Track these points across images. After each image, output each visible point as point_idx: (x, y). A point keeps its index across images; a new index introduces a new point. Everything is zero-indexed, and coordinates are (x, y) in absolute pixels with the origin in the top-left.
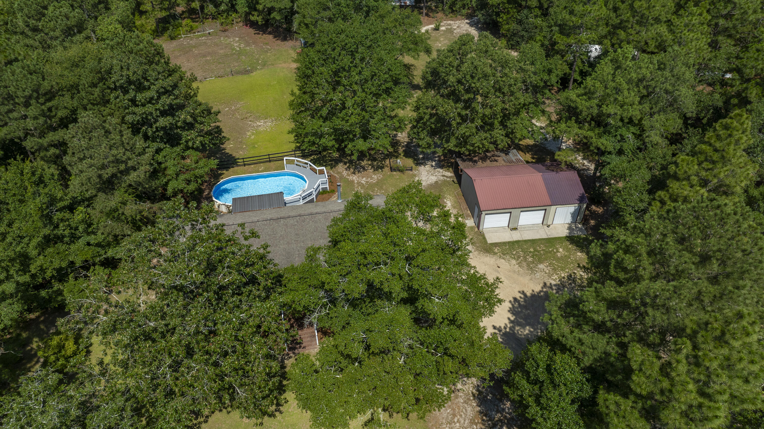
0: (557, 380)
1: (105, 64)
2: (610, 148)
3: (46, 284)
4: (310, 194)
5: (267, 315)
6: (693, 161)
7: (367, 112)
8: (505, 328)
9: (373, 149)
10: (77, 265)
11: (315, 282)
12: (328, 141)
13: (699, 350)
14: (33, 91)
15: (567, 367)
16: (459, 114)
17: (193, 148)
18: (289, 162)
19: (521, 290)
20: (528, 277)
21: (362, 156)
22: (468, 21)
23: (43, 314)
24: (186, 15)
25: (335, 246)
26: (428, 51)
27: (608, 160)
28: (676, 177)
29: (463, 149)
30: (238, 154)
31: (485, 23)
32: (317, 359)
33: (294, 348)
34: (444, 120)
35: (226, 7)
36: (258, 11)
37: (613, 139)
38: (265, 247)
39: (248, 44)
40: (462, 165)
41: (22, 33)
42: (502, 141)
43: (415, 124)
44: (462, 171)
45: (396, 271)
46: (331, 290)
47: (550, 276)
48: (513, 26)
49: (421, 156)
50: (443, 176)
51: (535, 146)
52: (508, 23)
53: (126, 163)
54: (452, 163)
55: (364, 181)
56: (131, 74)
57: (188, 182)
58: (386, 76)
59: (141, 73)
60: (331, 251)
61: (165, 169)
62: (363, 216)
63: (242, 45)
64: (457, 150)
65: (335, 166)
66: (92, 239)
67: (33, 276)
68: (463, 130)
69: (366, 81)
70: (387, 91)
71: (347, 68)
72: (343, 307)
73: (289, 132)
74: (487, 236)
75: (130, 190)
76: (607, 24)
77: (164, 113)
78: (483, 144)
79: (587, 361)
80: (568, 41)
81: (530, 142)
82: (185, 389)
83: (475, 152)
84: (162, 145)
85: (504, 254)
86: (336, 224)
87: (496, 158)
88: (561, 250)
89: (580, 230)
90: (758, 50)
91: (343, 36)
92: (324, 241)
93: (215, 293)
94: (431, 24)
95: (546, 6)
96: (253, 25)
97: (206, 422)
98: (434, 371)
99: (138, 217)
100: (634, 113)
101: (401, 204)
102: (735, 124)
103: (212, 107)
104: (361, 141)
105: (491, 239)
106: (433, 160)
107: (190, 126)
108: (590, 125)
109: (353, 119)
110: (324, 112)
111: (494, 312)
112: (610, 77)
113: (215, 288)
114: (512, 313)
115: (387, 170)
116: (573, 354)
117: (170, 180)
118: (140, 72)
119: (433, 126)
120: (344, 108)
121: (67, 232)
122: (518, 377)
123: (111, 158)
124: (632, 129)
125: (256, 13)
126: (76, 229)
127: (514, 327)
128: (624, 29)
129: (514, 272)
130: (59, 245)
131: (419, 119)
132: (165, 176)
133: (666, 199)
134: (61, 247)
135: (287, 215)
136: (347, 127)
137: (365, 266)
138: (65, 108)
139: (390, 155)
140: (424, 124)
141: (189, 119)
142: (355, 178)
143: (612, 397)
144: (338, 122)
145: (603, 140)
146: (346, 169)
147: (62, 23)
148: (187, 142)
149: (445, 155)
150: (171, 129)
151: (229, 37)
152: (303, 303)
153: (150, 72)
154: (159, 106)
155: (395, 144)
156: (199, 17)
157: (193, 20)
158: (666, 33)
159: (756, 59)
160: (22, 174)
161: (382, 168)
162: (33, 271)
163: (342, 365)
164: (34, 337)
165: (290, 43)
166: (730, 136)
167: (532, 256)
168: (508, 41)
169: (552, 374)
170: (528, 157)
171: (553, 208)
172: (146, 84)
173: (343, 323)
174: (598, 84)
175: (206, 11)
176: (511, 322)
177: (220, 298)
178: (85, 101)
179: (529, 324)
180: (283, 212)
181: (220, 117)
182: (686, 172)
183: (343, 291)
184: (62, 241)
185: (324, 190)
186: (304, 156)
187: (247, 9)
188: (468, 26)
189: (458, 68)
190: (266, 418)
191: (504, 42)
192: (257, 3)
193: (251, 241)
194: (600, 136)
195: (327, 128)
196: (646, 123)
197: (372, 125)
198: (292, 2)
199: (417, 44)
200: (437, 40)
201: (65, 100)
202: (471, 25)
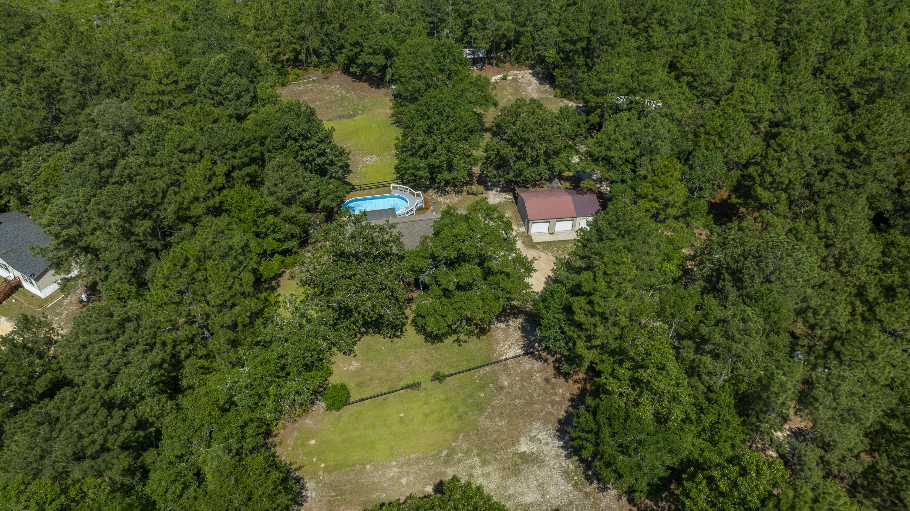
1: (283, 123)
2: (615, 179)
4: (411, 210)
6: (649, 186)
7: (451, 153)
9: (455, 179)
10: (268, 252)
11: (426, 255)
12: (424, 174)
16: (515, 155)
17: (335, 178)
18: (394, 188)
21: (447, 183)
22: (530, 71)
24: (291, 63)
25: (437, 234)
26: (495, 104)
29: (519, 179)
30: (356, 182)
31: (543, 74)
33: (409, 303)
34: (505, 158)
35: (327, 59)
36: (357, 64)
37: (618, 173)
38: (400, 233)
39: (348, 91)
40: (518, 190)
42: (546, 173)
43: (485, 161)
44: (518, 194)
45: (473, 244)
46: (438, 256)
48: (566, 79)
49: (489, 184)
50: (505, 198)
51: (573, 176)
52: (561, 77)
53: (301, 187)
54: (511, 189)
55: (448, 200)
56: (301, 130)
57: (332, 200)
58: (465, 128)
59: (307, 129)
60: (435, 237)
61: (319, 191)
62: (453, 219)
63: (343, 92)
64: (514, 179)
65: (427, 191)
66: (276, 235)
68: (518, 166)
69: (451, 132)
70: (466, 139)
71: (438, 123)
72: (443, 268)
73: (393, 167)
74: (533, 238)
75: (302, 205)
77: (319, 155)
78: (532, 176)
80: (598, 100)
81: (571, 174)
83: (527, 181)
84: (316, 176)
85: (544, 249)
86: (436, 224)
87: (543, 185)
91: (435, 100)
92: (430, 232)
94: (499, 74)
95: (590, 65)
96: (353, 75)
97: (359, 340)
100: (629, 156)
101: (475, 209)
103: (345, 150)
104: (447, 173)
105: (536, 240)
106: (498, 187)
107: (333, 163)
108: (602, 163)
109: (442, 158)
110: (421, 152)
112: (612, 132)
113: (372, 256)
114: (547, 285)
115: (465, 193)
116: (564, 284)
117: (321, 199)
119: (498, 163)
120: (435, 150)
121: (264, 231)
123: (294, 184)
124: (629, 166)
125: (355, 66)
126: (268, 229)
129: (550, 260)
131: (488, 158)
132: (319, 196)
135: (402, 221)
136: (437, 164)
137: (457, 242)
138: (257, 151)
139: (467, 183)
140: (492, 161)
141: (334, 159)
142: (442, 199)
143: (577, 298)
144: (431, 160)
145: (611, 174)
146: (435, 193)
148: (332, 174)
149: (506, 182)
150: (323, 164)
151: (331, 85)
152: (420, 266)
153: (312, 128)
154: (317, 150)
155: (471, 175)
156: (303, 65)
157: (298, 68)
161: (461, 192)
165: (383, 91)
167: (563, 251)
168: (562, 91)
170: (568, 185)
171: (578, 219)
172: (310, 136)
175: (309, 61)
180: (398, 219)
181: (350, 156)
182: (645, 193)
183: (444, 257)
184: (259, 237)
185: (421, 207)
186: (404, 184)
187: (346, 62)
188: (530, 76)
189: (514, 124)
190: (395, 339)
191: (559, 91)
192: (357, 58)
193: (392, 230)
194: (608, 170)
195: (423, 164)
196: (638, 162)
197: (455, 162)
198: (387, 59)
199: (487, 100)
200: (504, 89)
201: (256, 146)
202: (533, 76)
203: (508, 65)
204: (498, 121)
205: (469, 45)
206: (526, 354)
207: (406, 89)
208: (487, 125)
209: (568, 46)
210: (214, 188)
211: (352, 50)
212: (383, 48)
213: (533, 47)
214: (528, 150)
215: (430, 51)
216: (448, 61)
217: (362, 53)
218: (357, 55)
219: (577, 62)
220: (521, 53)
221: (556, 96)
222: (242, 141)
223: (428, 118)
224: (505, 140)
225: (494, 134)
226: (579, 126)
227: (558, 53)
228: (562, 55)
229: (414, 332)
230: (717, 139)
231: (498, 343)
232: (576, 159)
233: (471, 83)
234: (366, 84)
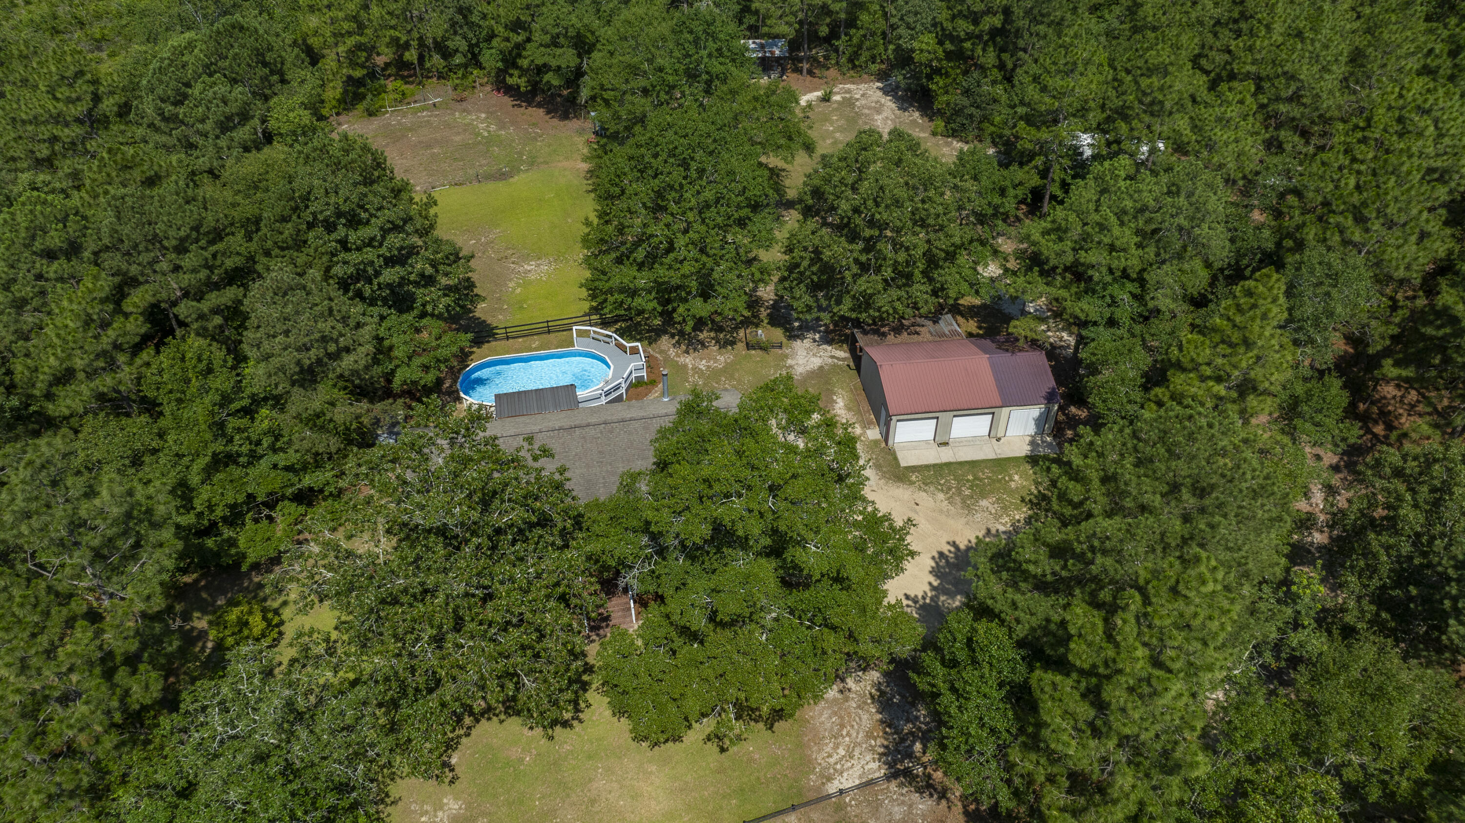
0: (979, 657)
1: (301, 185)
2: (1093, 317)
3: (211, 529)
4: (617, 388)
5: (568, 570)
6: (1203, 343)
7: (708, 256)
8: (924, 598)
9: (720, 314)
10: (259, 499)
11: (635, 523)
12: (647, 303)
13: (1150, 604)
14: (192, 229)
15: (993, 639)
16: (856, 261)
17: (432, 315)
18: (580, 334)
19: (951, 540)
20: (963, 520)
21: (700, 323)
22: (880, 85)
23: (203, 576)
24: (392, 70)
25: (662, 470)
26: (809, 148)
27: (1092, 335)
28: (1179, 367)
29: (864, 315)
30: (497, 320)
31: (908, 89)
32: (639, 636)
33: (598, 628)
34: (832, 269)
35: (463, 60)
36: (520, 68)
37: (1100, 302)
38: (562, 470)
39: (502, 126)
40: (862, 340)
41: (151, 125)
42: (926, 302)
43: (786, 274)
44: (861, 350)
45: (754, 506)
46: (660, 533)
47: (997, 517)
48: (956, 98)
49: (796, 324)
50: (832, 357)
51: (984, 306)
52: (947, 92)
53: (336, 341)
54: (846, 335)
55: (703, 365)
56: (341, 201)
57: (426, 368)
58: (740, 198)
59: (356, 200)
60: (658, 477)
61: (391, 348)
62: (705, 425)
63: (493, 127)
64: (854, 316)
65: (655, 340)
66: (281, 459)
67: (200, 515)
68: (863, 285)
69: (708, 206)
70: (742, 223)
71: (677, 187)
72: (677, 559)
73: (581, 286)
74: (900, 455)
75: (341, 384)
76: (1103, 107)
77: (390, 262)
78: (894, 309)
79: (1021, 631)
80: (1039, 135)
81: (977, 302)
82: (455, 672)
83: (882, 319)
84: (385, 311)
85: (926, 484)
86: (664, 437)
87: (918, 329)
88: (1016, 477)
89: (1049, 445)
90: (1323, 164)
91: (670, 134)
92: (646, 462)
93: (490, 538)
94: (816, 89)
95: (1010, 65)
96: (511, 91)
97: (468, 735)
98: (809, 649)
99: (354, 426)
100: (1129, 263)
101: (762, 408)
102: (1261, 288)
103: (461, 249)
104: (698, 302)
105: (906, 459)
106: (815, 331)
107: (428, 281)
108: (1064, 278)
109: (687, 268)
110: (640, 254)
111: (902, 570)
112: (1092, 206)
113: (489, 531)
114: (937, 576)
115: (740, 346)
116: (1002, 622)
117: (397, 366)
118: (354, 198)
119: (815, 278)
120: (671, 249)
121: (245, 449)
122: (929, 659)
123: (317, 336)
124: (1129, 286)
125: (516, 73)
126: (259, 443)
127: (937, 596)
128: (1126, 118)
129: (941, 511)
130: (232, 467)
131: (793, 267)
132: (391, 359)
133: (1165, 399)
134: (236, 471)
135: (584, 422)
136: (676, 281)
137: (710, 498)
138: (238, 254)
139: (746, 323)
140: (801, 273)
141: (429, 270)
142: (688, 360)
143: (1049, 676)
144: (661, 272)
145: (1083, 304)
146: (674, 346)
147: (218, 112)
148: (424, 305)
149: (834, 322)
150: (400, 285)
151: (469, 113)
152: (617, 553)
153: (371, 197)
154: (383, 251)
155: (754, 303)
156: (415, 75)
157: (405, 80)
158: (1188, 132)
159: (1322, 178)
160: (183, 359)
161: (733, 343)
162: (199, 509)
163: (675, 646)
164: (193, 610)
165: (573, 124)
166: (1254, 306)
167: (971, 488)
168: (948, 123)
169: (974, 651)
170: (972, 326)
171: (1005, 411)
172: (364, 215)
173: (676, 583)
174: (1072, 217)
175: (428, 65)
176: (933, 588)
177: (494, 548)
178: (269, 244)
179: (959, 592)
180: (575, 418)
182: (1192, 360)
183: (678, 535)
184: (237, 464)
185: (640, 380)
186: (605, 324)
187: (500, 65)
188: (879, 93)
189: (854, 189)
190: (558, 729)
191: (940, 124)
192: (519, 56)
193: (542, 462)
194: (1078, 297)
195: (643, 280)
196: (1151, 277)
197: (715, 275)
198: (580, 56)
199: (790, 138)
200: (826, 119)
201: (236, 241)
202: (886, 93)
203: (833, 72)
204: (817, 182)
205: (754, 31)
206: (892, 775)
207: (617, 117)
208: (791, 194)
209: (964, 26)
210: (117, 347)
211: (507, 40)
212: (572, 33)
213: (884, 35)
214: (887, 249)
215: (667, 33)
216: (704, 53)
217: (528, 46)
218: (519, 47)
219: (982, 60)
220: (860, 47)
221: (934, 134)
222: (196, 228)
223: (655, 176)
224: (830, 225)
225: (808, 212)
226: (1003, 192)
227: (941, 43)
228: (949, 46)
229: (608, 713)
230: (1350, 222)
231: (819, 741)
232: (992, 270)
233: (756, 99)
234: (541, 112)
